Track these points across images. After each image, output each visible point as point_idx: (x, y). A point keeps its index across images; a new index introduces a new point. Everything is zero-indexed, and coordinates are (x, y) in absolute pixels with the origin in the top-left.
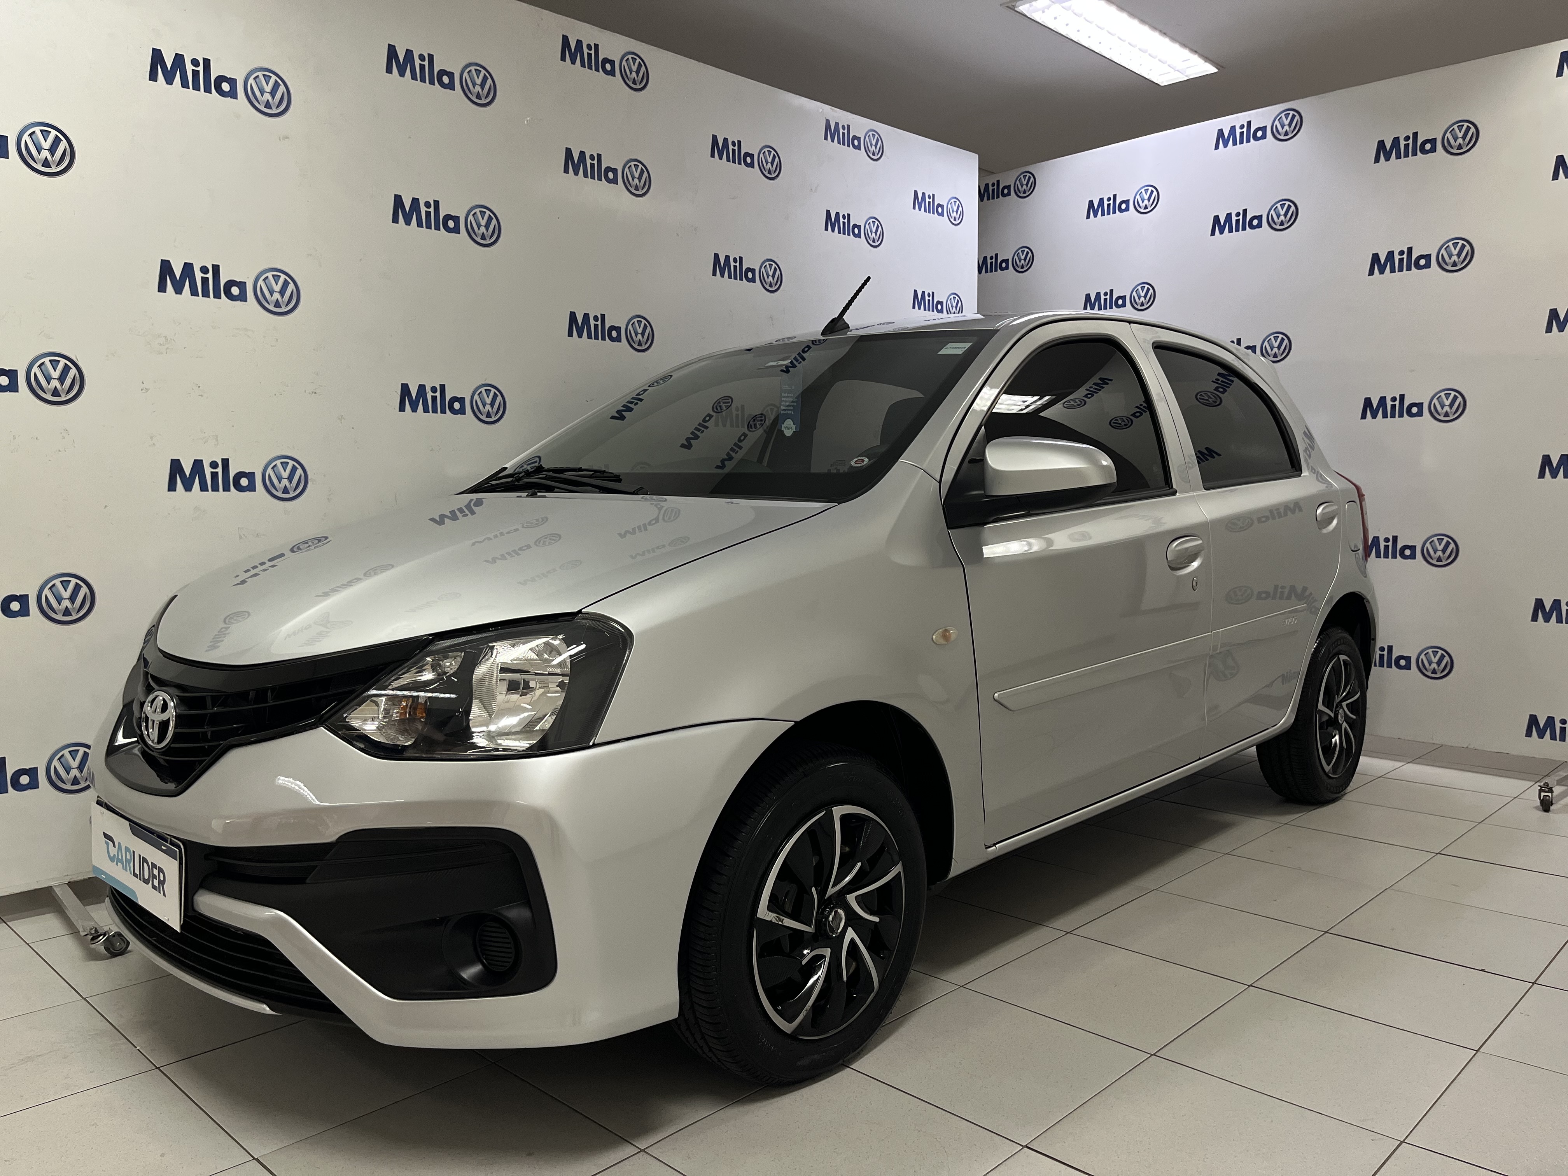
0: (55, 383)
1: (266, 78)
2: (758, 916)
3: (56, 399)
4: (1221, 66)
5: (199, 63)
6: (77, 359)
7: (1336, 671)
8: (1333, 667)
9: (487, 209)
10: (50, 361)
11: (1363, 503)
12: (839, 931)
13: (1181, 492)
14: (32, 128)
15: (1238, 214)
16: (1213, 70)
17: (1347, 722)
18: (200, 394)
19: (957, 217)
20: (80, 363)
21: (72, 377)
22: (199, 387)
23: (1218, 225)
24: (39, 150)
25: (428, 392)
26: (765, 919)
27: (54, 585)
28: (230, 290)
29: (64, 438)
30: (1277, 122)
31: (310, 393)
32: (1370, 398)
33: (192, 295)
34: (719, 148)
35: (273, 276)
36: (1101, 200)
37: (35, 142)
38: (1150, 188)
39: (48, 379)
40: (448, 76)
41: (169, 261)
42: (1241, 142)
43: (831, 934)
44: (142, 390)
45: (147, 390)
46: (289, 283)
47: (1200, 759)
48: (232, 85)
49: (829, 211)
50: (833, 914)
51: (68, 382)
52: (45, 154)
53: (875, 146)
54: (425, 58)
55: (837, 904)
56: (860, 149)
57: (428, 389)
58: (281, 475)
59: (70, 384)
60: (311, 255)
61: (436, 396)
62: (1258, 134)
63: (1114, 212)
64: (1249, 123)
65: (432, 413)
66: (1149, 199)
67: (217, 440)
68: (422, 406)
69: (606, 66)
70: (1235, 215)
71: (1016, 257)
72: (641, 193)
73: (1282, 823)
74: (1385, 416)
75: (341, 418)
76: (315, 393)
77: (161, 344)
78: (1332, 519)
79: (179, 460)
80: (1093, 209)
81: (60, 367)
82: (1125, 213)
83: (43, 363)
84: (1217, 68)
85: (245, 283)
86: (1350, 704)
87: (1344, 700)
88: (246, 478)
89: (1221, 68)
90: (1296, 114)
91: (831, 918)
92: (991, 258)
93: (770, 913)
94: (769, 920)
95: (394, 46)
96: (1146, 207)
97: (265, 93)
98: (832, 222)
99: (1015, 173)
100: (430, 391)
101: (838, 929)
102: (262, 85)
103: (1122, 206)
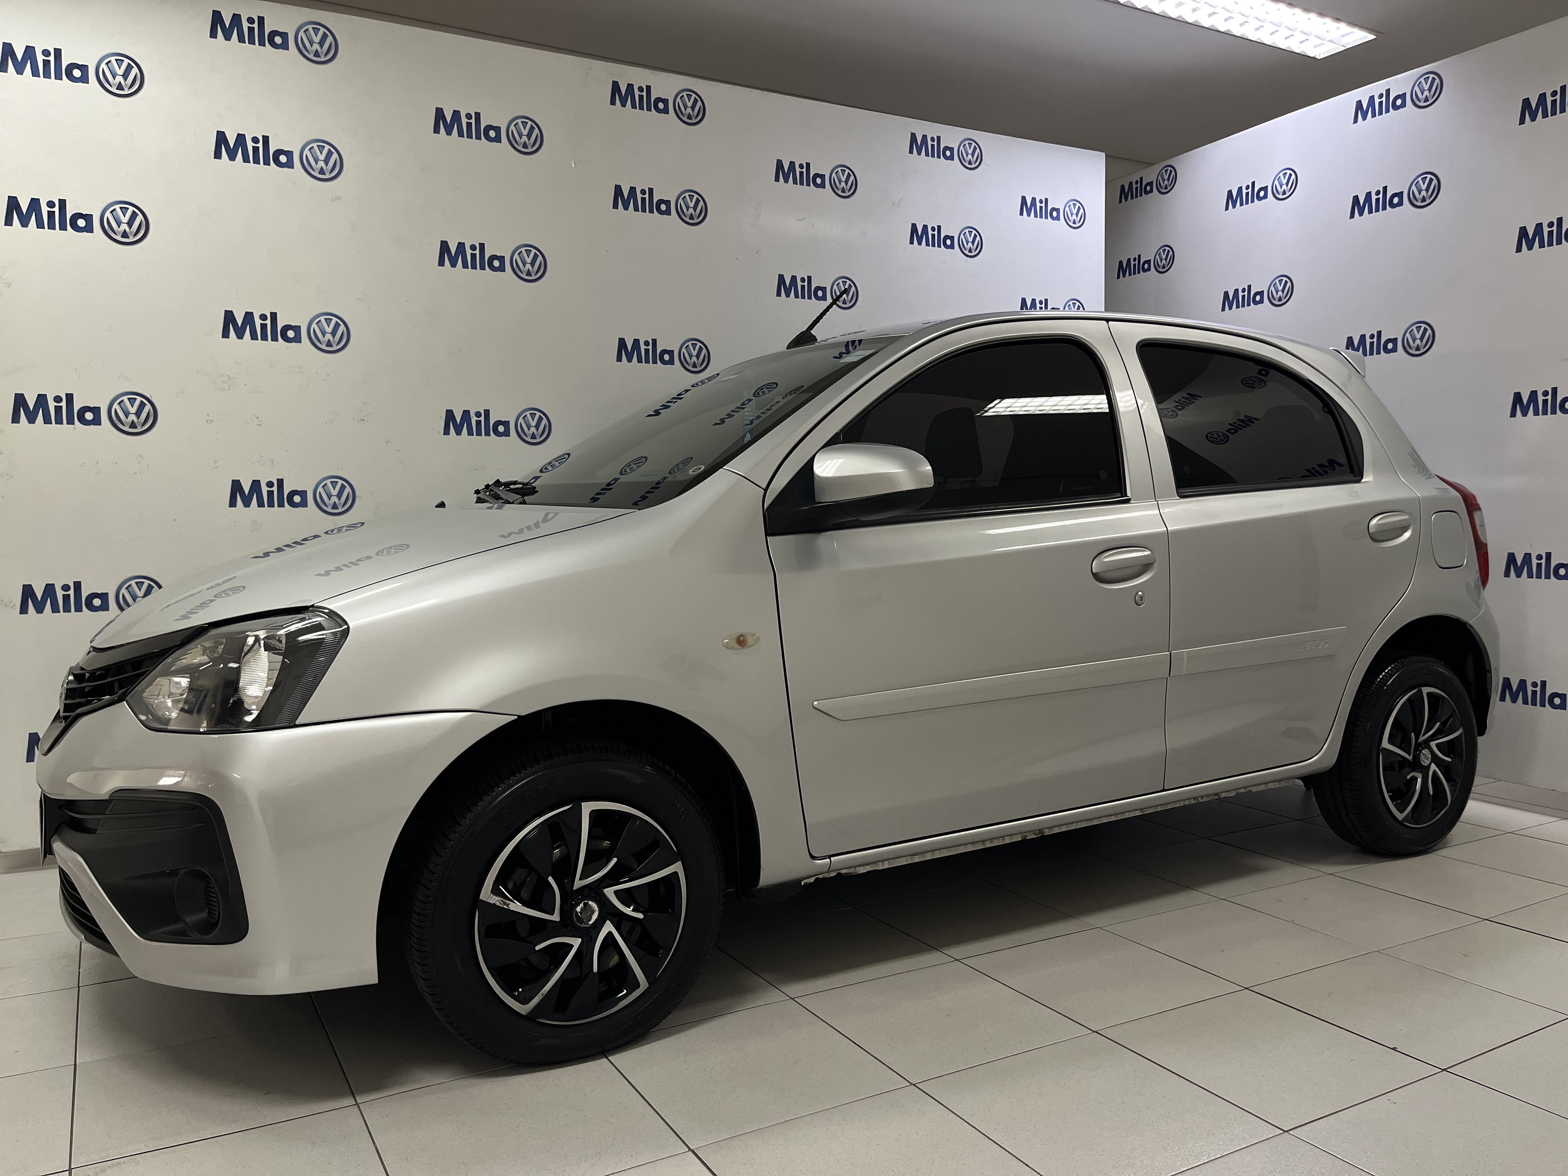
0: (132, 417)
1: (320, 148)
2: (480, 898)
3: (133, 430)
4: (1378, 32)
5: (259, 140)
6: (151, 397)
7: (1415, 704)
8: (1408, 699)
9: (532, 248)
10: (129, 399)
11: (1476, 515)
12: (591, 923)
13: (1134, 501)
14: (113, 206)
15: (1378, 193)
16: (1372, 37)
17: (1437, 765)
18: (259, 424)
19: (1077, 220)
20: (153, 400)
21: (147, 412)
22: (258, 418)
23: (1357, 206)
24: (119, 224)
25: (473, 417)
26: (488, 901)
27: (130, 585)
28: (286, 333)
29: (139, 463)
30: (1416, 88)
31: (358, 420)
32: (1520, 393)
33: (252, 339)
34: (785, 172)
35: (326, 319)
36: (1240, 189)
37: (116, 218)
38: (1289, 172)
39: (127, 414)
40: (495, 131)
41: (232, 311)
42: (1381, 113)
43: (580, 925)
44: (207, 421)
45: (212, 421)
46: (340, 325)
47: (1164, 790)
48: (289, 157)
49: (915, 224)
50: (582, 905)
51: (143, 416)
52: (124, 227)
53: (971, 154)
54: (472, 116)
55: (589, 895)
56: (953, 159)
57: (472, 414)
58: (330, 493)
59: (145, 417)
60: (360, 299)
61: (481, 421)
62: (1395, 103)
63: (1253, 201)
64: (1388, 91)
65: (477, 435)
66: (1287, 184)
67: (273, 463)
68: (466, 429)
69: (660, 106)
70: (1374, 194)
71: (1157, 256)
72: (697, 222)
73: (1326, 873)
74: (1536, 413)
75: (388, 442)
76: (363, 420)
77: (224, 382)
78: (1405, 529)
79: (239, 480)
80: (1232, 199)
81: (137, 403)
82: (1263, 200)
83: (122, 401)
84: (1375, 35)
85: (300, 327)
86: (1446, 743)
87: (1433, 737)
88: (299, 495)
89: (1379, 34)
90: (1436, 77)
91: (578, 909)
92: (1135, 260)
93: (494, 897)
94: (492, 903)
95: (442, 109)
96: (1284, 193)
97: (319, 161)
98: (918, 235)
99: (1157, 168)
100: (474, 417)
101: (590, 921)
102: (316, 154)
103: (1257, 194)
